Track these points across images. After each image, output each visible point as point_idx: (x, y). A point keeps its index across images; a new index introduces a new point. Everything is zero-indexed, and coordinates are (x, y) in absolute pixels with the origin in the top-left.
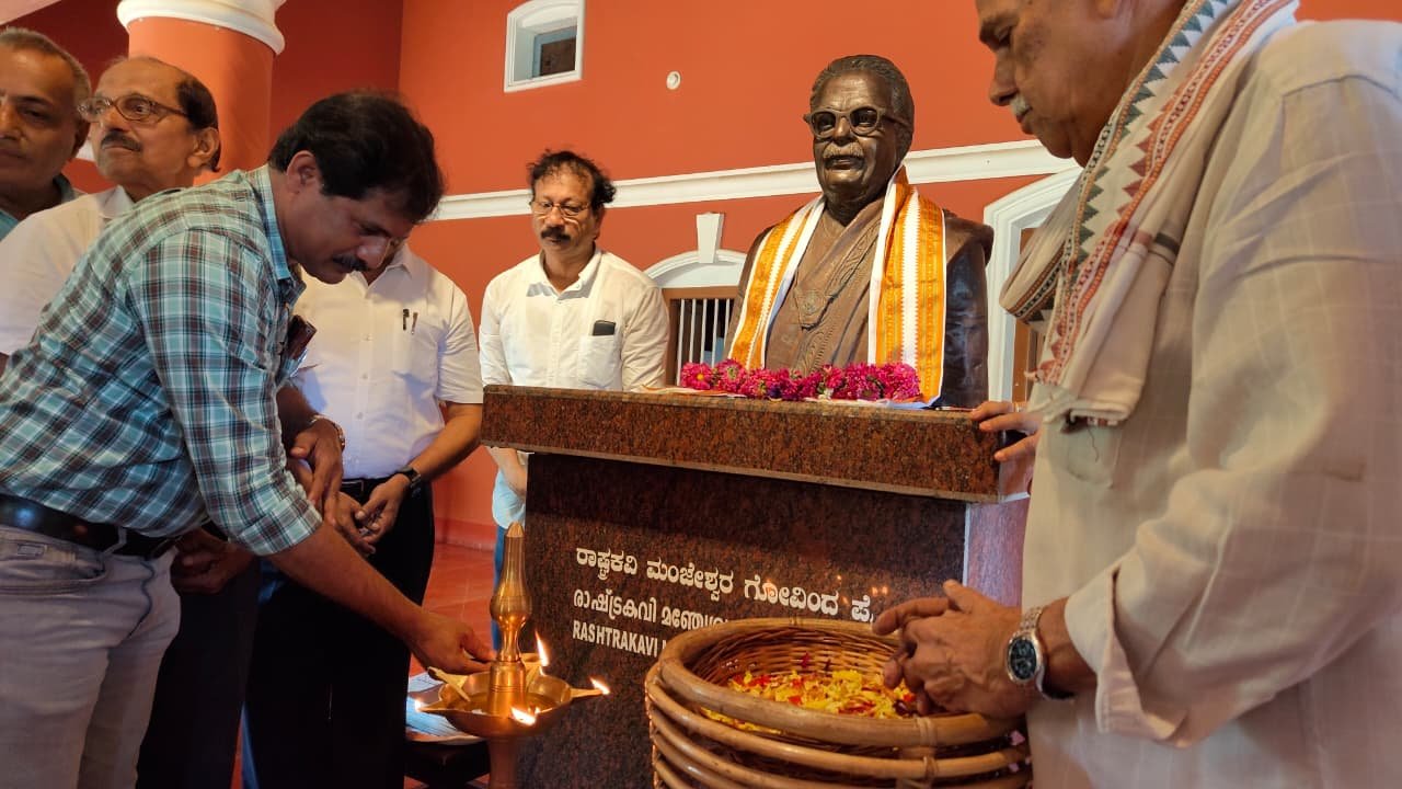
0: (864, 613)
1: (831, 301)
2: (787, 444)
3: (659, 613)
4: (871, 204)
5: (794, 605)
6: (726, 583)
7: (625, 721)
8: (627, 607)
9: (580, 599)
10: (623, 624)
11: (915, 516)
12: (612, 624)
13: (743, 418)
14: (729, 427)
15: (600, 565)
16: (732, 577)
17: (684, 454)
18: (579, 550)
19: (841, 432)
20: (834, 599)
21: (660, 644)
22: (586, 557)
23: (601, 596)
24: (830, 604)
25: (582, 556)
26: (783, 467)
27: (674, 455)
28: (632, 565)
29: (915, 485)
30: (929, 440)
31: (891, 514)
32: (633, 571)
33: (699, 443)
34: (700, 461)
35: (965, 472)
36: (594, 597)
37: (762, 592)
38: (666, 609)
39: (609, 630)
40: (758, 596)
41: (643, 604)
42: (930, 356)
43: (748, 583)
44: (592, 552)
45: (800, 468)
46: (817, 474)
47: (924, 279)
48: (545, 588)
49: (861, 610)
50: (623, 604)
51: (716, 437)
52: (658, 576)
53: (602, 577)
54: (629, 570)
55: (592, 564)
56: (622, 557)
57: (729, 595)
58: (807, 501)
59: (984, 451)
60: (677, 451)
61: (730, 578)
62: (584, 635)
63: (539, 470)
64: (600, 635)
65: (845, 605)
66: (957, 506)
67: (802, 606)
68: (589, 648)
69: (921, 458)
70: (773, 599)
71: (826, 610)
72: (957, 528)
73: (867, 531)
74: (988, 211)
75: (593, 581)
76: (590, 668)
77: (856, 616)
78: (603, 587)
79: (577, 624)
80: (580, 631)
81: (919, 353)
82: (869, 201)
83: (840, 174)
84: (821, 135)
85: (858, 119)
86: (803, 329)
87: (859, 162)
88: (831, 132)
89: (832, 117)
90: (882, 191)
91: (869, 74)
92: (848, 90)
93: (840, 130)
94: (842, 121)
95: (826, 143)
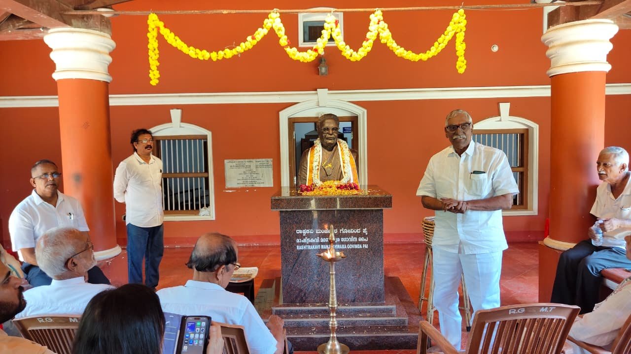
1: (333, 169)
2: (352, 203)
3: (320, 240)
5: (351, 232)
6: (336, 231)
9: (298, 241)
10: (310, 244)
11: (374, 213)
12: (308, 245)
15: (303, 233)
16: (337, 229)
18: (297, 231)
20: (359, 230)
21: (321, 246)
22: (299, 232)
23: (304, 239)
24: (359, 231)
26: (352, 207)
30: (380, 200)
31: (370, 213)
35: (386, 205)
36: (302, 240)
40: (343, 232)
41: (316, 239)
42: (356, 180)
43: (341, 230)
44: (301, 230)
45: (355, 207)
46: (359, 208)
47: (351, 164)
48: (287, 240)
49: (365, 231)
50: (310, 240)
52: (319, 232)
53: (304, 235)
54: (311, 232)
55: (301, 233)
56: (309, 230)
57: (336, 233)
58: (353, 213)
59: (389, 201)
62: (300, 248)
63: (283, 214)
64: (305, 247)
65: (362, 230)
66: (382, 210)
67: (353, 232)
68: (302, 251)
69: (379, 203)
70: (346, 232)
71: (358, 232)
72: (382, 214)
73: (365, 217)
74: (281, 113)
75: (301, 236)
76: (302, 255)
77: (364, 232)
78: (304, 237)
79: (298, 246)
80: (299, 248)
81: (354, 180)
82: (335, 146)
83: (330, 141)
84: (325, 132)
85: (333, 129)
86: (327, 175)
87: (334, 139)
88: (327, 132)
89: (328, 129)
90: (336, 144)
91: (334, 119)
92: (331, 123)
93: (331, 132)
94: (331, 130)
95: (326, 134)
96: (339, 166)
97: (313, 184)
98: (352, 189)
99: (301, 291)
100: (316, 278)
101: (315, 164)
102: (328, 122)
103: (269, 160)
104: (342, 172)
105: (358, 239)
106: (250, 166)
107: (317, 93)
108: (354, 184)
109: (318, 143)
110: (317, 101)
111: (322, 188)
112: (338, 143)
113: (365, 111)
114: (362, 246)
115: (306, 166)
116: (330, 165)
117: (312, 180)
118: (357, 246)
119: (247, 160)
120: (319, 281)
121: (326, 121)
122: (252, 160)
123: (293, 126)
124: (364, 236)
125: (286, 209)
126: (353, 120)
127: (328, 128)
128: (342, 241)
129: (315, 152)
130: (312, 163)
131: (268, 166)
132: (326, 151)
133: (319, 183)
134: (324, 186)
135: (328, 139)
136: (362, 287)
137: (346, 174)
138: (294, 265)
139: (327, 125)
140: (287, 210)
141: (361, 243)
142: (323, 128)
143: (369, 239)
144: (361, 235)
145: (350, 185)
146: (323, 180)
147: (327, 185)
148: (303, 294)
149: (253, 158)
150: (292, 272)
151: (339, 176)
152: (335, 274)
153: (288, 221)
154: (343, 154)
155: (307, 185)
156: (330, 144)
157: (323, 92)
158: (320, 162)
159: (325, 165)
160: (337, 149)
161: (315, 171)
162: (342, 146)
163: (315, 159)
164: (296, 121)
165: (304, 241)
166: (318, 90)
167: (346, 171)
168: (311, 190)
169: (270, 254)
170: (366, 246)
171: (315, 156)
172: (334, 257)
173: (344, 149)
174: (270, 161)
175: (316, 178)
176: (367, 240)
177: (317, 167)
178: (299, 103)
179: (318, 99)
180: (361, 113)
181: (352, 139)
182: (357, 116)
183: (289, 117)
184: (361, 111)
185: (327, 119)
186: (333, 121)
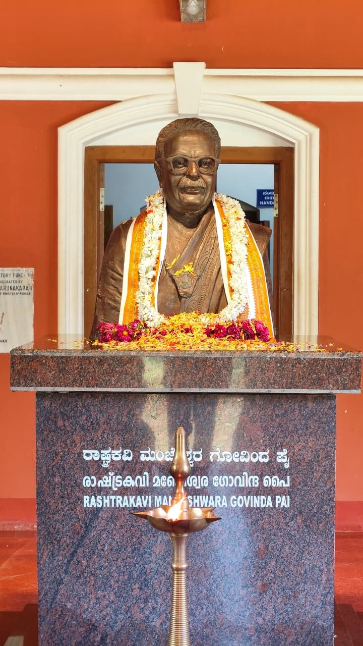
0: (284, 458)
1: (198, 280)
3: (151, 480)
4: (204, 216)
5: (242, 460)
6: (198, 456)
7: (129, 549)
8: (126, 480)
9: (87, 482)
10: (123, 491)
11: (310, 404)
12: (115, 493)
13: (218, 361)
14: (209, 366)
15: (103, 459)
16: (201, 451)
17: (179, 384)
18: (85, 452)
19: (279, 365)
20: (266, 453)
21: (153, 499)
22: (91, 455)
23: (106, 477)
24: (264, 456)
25: (88, 455)
26: (245, 386)
27: (172, 385)
28: (129, 455)
29: (320, 389)
30: (327, 366)
31: (297, 405)
32: (130, 459)
33: (189, 377)
34: (190, 387)
35: (345, 380)
36: (99, 478)
37: (222, 457)
38: (155, 477)
39: (113, 498)
40: (219, 460)
41: (139, 477)
42: (263, 314)
43: (212, 453)
44: (97, 452)
45: (255, 386)
46: (265, 388)
48: (56, 480)
49: (282, 457)
50: (123, 479)
51: (201, 373)
52: (147, 459)
53: (105, 466)
54: (125, 458)
55: (97, 459)
56: (120, 451)
57: (200, 462)
58: (248, 403)
59: (354, 369)
60: (174, 382)
61: (200, 453)
62: (93, 504)
63: (47, 403)
64: (107, 501)
65: (273, 456)
66: (331, 396)
67: (247, 460)
68: (96, 511)
69: (323, 375)
70: (229, 460)
71: (262, 460)
72: (332, 408)
73: (284, 415)
74: (62, 131)
75: (98, 469)
76: (99, 523)
77: (279, 460)
78: (106, 471)
79: (86, 498)
80: (89, 502)
81: (257, 313)
82: (205, 212)
83: (191, 198)
84: (176, 171)
85: (200, 163)
86: (180, 297)
87: (203, 190)
88: (183, 169)
89: (186, 162)
90: (211, 207)
91: (204, 134)
92: (195, 144)
93: (194, 170)
94: (194, 165)
95: (181, 176)
96: (216, 270)
97: (137, 321)
98: (250, 336)
99: (93, 627)
100: (137, 592)
101: (146, 263)
103: (23, 271)
104: (223, 288)
105: (261, 481)
107: (173, 76)
108: (256, 322)
109: (157, 203)
110: (172, 97)
111: (164, 333)
112: (215, 204)
113: (316, 132)
114: (274, 500)
115: (119, 270)
116: (188, 268)
117: (134, 308)
118: (260, 502)
120: (146, 601)
121: (181, 139)
123: (100, 171)
124: (281, 472)
125: (54, 385)
126: (279, 158)
127: (186, 160)
128: (216, 484)
129: (148, 229)
130: (136, 260)
131: (18, 289)
132: (180, 226)
133: (155, 319)
134: (171, 328)
135: (185, 190)
136: (270, 621)
137: (235, 296)
138: (75, 551)
139: (183, 150)
140: (57, 389)
141: (272, 492)
142: (170, 159)
143: (293, 480)
144: (272, 468)
145: (246, 325)
146: (166, 310)
147: (178, 323)
148: (98, 639)
150: (66, 572)
151: (214, 300)
152: (187, 569)
153: (60, 423)
154: (227, 237)
155: (121, 323)
156: (192, 205)
157: (190, 73)
158: (162, 259)
159: (175, 268)
160: (211, 221)
161: (145, 285)
162: (226, 215)
163: (145, 251)
164: (108, 157)
165: (107, 481)
166: (175, 64)
167: (235, 286)
168: (131, 338)
169: (17, 552)
170: (284, 502)
171: (146, 240)
172: (185, 518)
173: (232, 221)
174: (27, 275)
175: (147, 302)
176: (288, 485)
177: (152, 274)
178: (119, 103)
179: (175, 93)
180: (302, 138)
181: (275, 216)
182: (291, 146)
183: (87, 146)
184: (303, 131)
185: (186, 133)
186: (201, 139)
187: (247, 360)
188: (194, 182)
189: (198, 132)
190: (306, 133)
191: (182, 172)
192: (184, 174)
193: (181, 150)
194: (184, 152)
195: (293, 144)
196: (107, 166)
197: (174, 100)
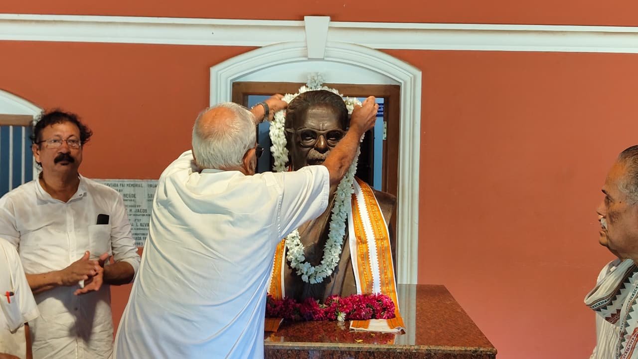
42: (387, 284)
47: (377, 237)
74: (214, 70)
84: (304, 143)
85: (328, 135)
88: (311, 142)
89: (313, 134)
91: (333, 107)
92: (323, 117)
93: (322, 143)
94: (322, 137)
95: (309, 148)
102: (315, 116)
106: (134, 196)
107: (304, 27)
110: (304, 44)
113: (419, 74)
119: (126, 182)
121: (310, 111)
122: (138, 182)
126: (388, 94)
139: (311, 123)
142: (299, 131)
149: (142, 178)
157: (317, 25)
164: (250, 91)
166: (305, 17)
178: (260, 49)
179: (306, 41)
180: (408, 79)
181: (384, 139)
182: (398, 84)
183: (234, 81)
184: (409, 74)
185: (314, 105)
186: (330, 111)
187: (376, 355)
188: (321, 155)
189: (326, 105)
190: (411, 75)
191: (310, 144)
192: (312, 147)
193: (309, 123)
194: (312, 124)
195: (401, 83)
196: (250, 97)
197: (304, 47)
